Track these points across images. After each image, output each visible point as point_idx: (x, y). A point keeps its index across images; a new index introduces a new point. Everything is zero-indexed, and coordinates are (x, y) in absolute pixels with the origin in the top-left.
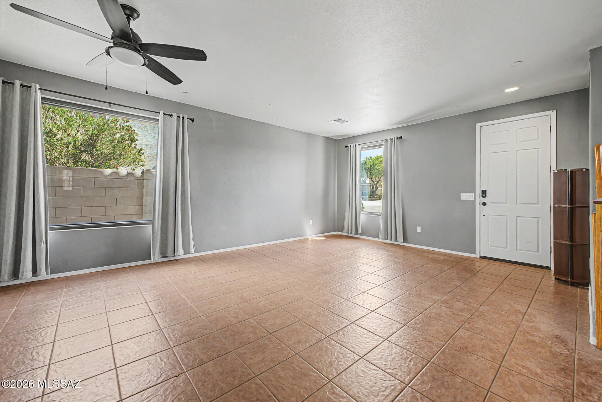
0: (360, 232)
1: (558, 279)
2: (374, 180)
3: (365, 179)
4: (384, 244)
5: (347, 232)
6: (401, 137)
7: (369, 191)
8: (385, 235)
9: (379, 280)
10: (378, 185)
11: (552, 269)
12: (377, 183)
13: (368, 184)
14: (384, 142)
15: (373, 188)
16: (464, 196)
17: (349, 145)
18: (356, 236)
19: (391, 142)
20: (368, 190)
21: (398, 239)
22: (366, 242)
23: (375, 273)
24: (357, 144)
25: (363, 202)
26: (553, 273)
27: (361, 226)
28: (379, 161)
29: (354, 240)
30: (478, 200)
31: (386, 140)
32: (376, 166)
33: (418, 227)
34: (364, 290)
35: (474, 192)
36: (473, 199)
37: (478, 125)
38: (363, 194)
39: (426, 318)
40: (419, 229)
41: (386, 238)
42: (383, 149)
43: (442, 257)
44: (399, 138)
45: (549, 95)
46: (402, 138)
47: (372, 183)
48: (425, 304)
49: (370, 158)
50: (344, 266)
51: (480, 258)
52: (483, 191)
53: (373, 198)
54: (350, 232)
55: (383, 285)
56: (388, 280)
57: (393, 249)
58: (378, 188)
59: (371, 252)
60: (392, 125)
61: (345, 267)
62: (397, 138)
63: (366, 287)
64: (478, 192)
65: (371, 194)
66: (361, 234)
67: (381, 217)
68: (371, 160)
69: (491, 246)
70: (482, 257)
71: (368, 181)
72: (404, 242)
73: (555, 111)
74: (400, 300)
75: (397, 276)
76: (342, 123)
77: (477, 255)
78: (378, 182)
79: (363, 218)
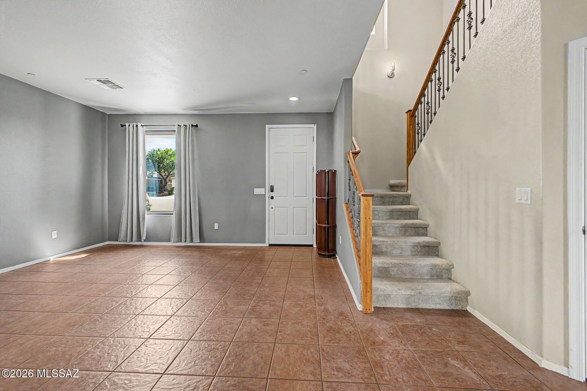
0: (144, 237)
1: (320, 254)
2: (163, 174)
3: (152, 172)
4: (177, 249)
5: (124, 240)
6: (197, 125)
7: (158, 185)
8: (178, 237)
9: (172, 305)
10: (167, 180)
11: (315, 246)
12: (167, 178)
13: (156, 178)
14: (176, 128)
15: (161, 183)
16: (257, 191)
17: (127, 125)
18: (139, 243)
19: (185, 129)
20: (155, 184)
21: (194, 240)
22: (153, 250)
23: (166, 296)
24: (139, 125)
25: (150, 198)
26: (315, 250)
27: (145, 230)
28: (168, 154)
29: (135, 250)
30: (268, 194)
31: (179, 125)
32: (165, 160)
33: (215, 224)
34: (147, 333)
35: (265, 187)
36: (264, 194)
37: (267, 127)
38: (149, 189)
39: (239, 347)
40: (216, 226)
41: (180, 241)
42: (175, 136)
43: (240, 252)
44: (195, 126)
45: (314, 112)
46: (197, 127)
47: (161, 177)
48: (233, 324)
49: (157, 150)
50: (115, 299)
51: (269, 246)
52: (271, 186)
53: (161, 194)
54: (129, 239)
55: (179, 313)
56: (185, 301)
57: (188, 253)
58: (167, 183)
59: (160, 262)
60: (186, 109)
61: (117, 299)
62: (192, 126)
63: (152, 327)
64: (268, 188)
65: (159, 189)
66: (145, 241)
67: (174, 216)
68: (158, 153)
69: (277, 234)
70: (270, 245)
71: (156, 175)
72: (200, 242)
73: (316, 125)
74: (204, 330)
75: (196, 291)
76: (113, 88)
77: (267, 244)
78: (168, 176)
79: (149, 220)
